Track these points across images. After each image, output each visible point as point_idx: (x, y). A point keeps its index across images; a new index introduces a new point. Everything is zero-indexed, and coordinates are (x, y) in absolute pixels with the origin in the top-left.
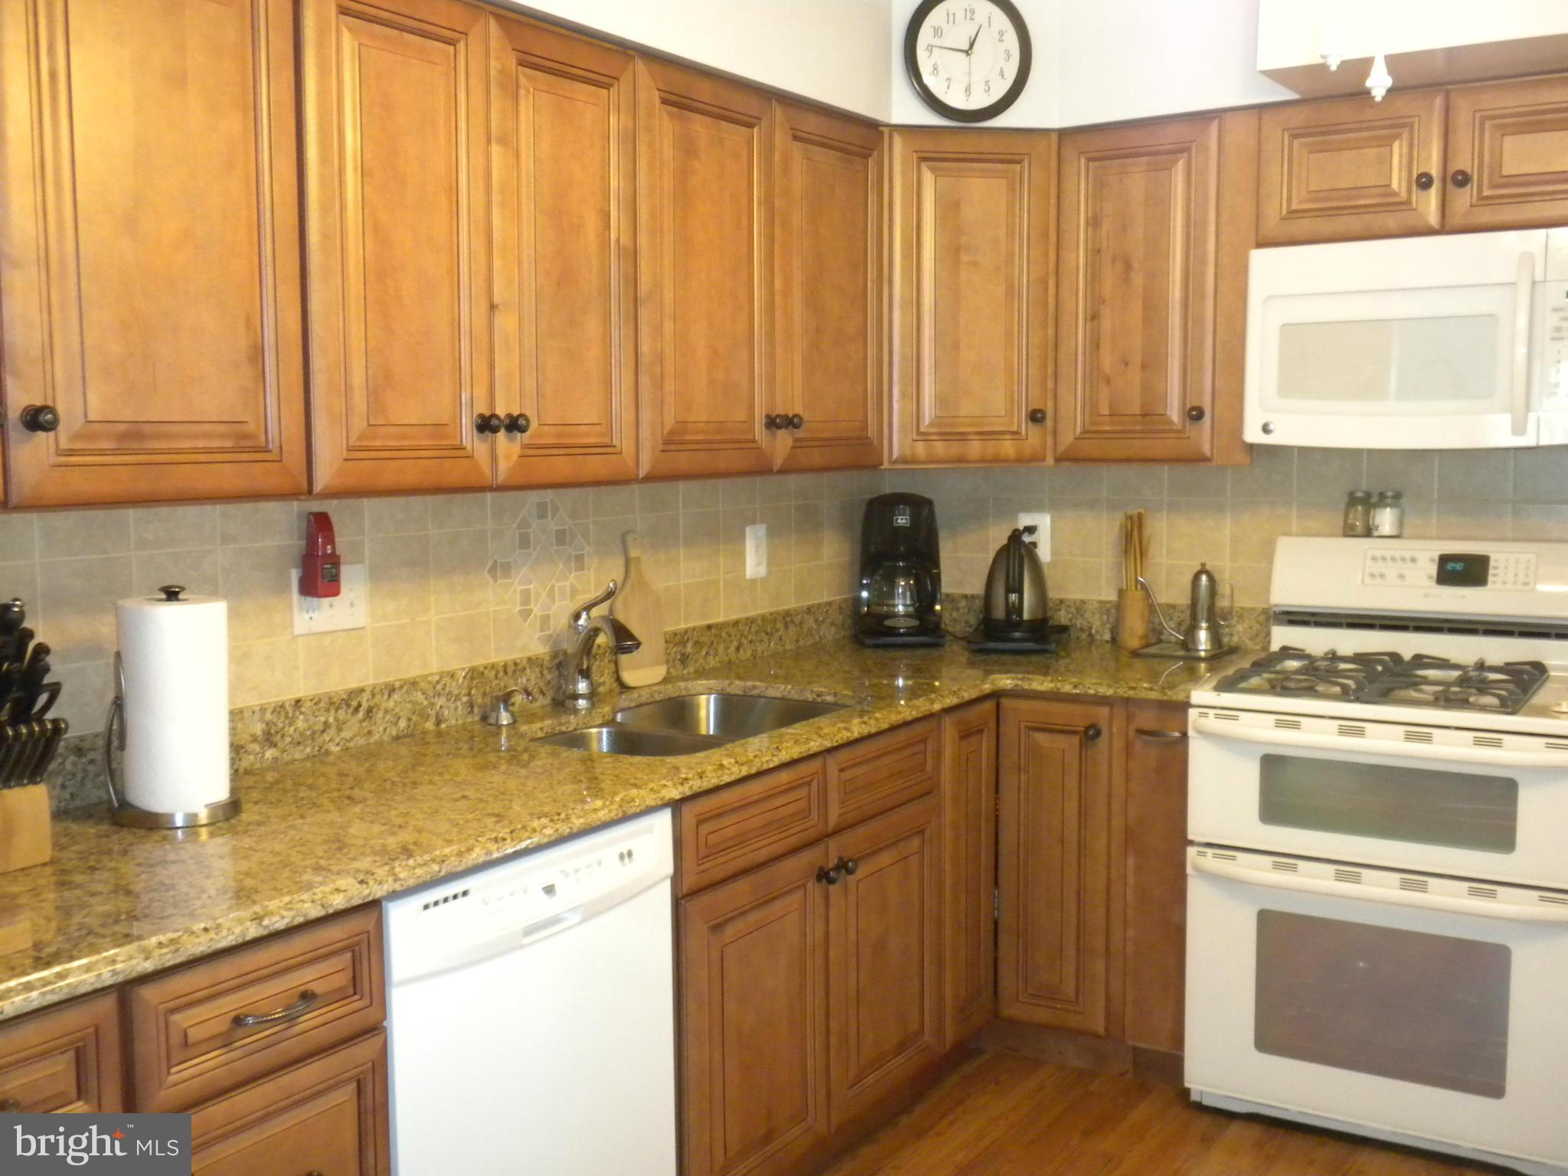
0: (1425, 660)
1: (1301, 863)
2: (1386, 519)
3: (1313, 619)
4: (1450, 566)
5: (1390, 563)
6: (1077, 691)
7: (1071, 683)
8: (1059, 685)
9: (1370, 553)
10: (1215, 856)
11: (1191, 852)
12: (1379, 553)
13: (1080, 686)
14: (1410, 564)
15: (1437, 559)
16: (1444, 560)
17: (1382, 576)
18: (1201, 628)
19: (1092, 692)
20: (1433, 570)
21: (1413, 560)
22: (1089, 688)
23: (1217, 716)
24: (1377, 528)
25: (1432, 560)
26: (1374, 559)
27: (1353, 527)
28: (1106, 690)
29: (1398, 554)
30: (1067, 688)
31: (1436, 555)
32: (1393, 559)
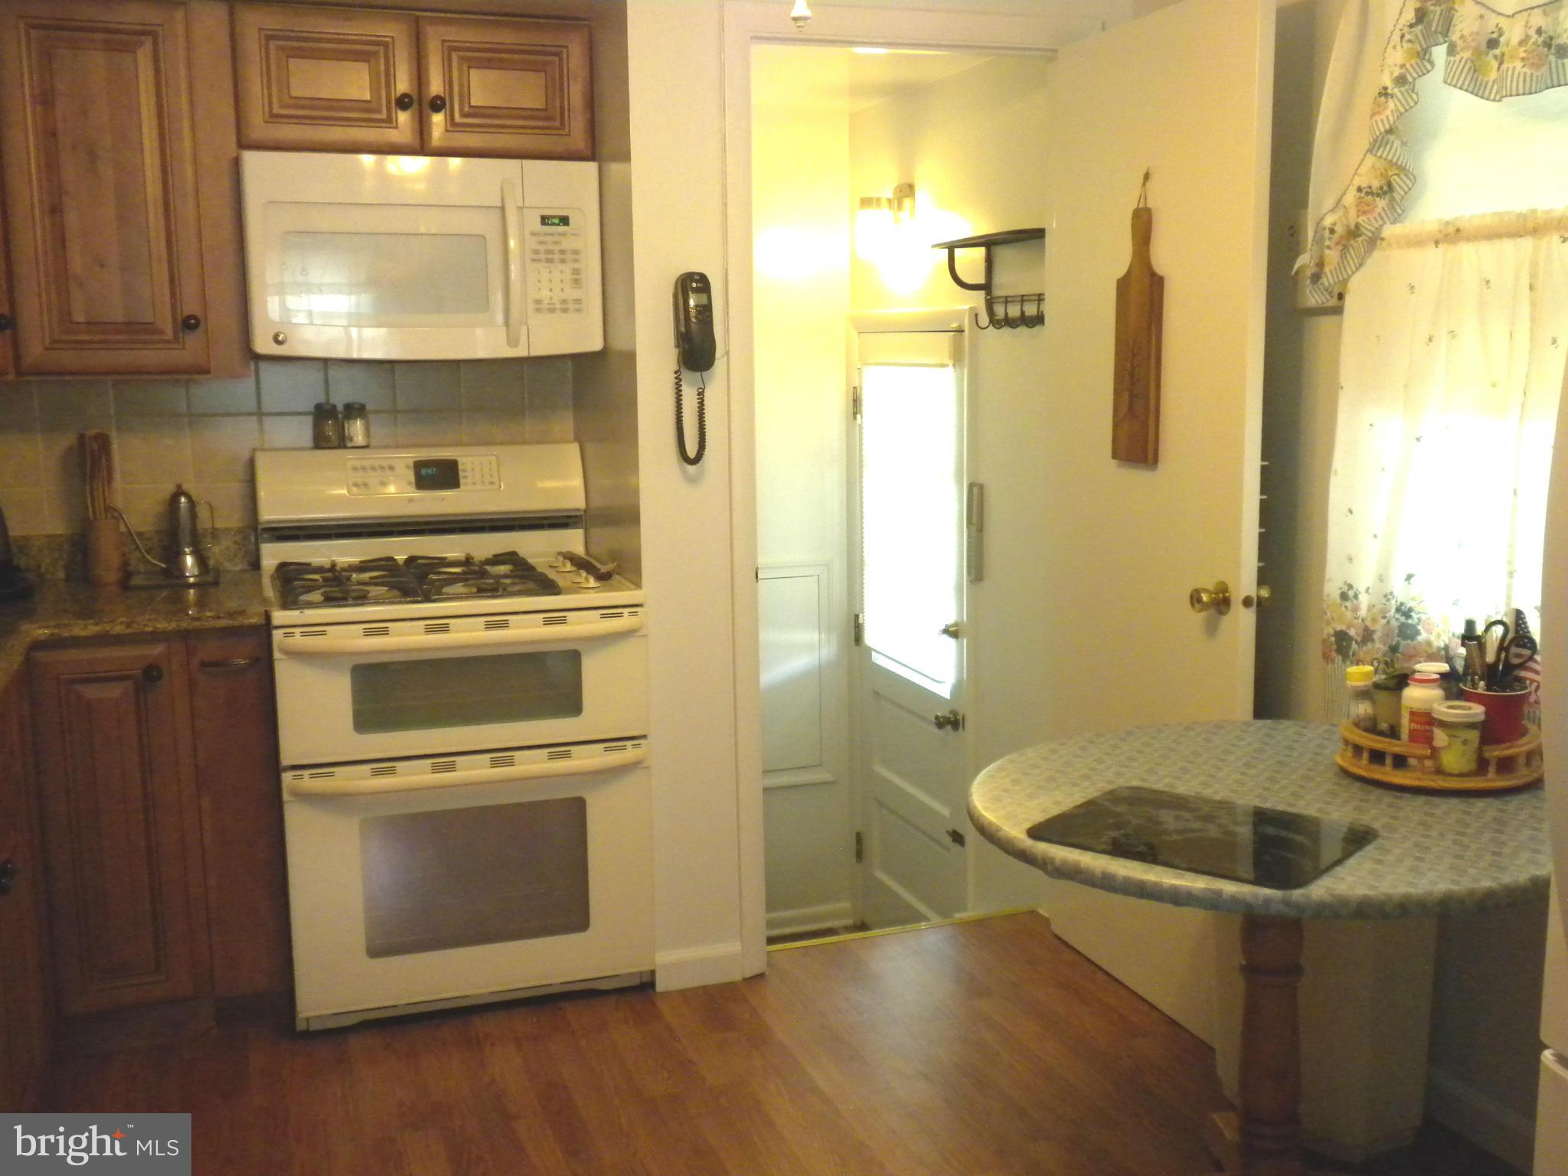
0: (420, 561)
1: (398, 765)
2: (357, 429)
3: (300, 533)
4: (424, 472)
5: (371, 473)
6: (128, 631)
7: (121, 623)
8: (108, 627)
9: (350, 464)
10: (312, 776)
11: (287, 777)
12: (358, 464)
13: (134, 625)
14: (389, 473)
15: (412, 465)
16: (419, 466)
17: (366, 485)
18: (185, 554)
19: (150, 629)
20: (411, 476)
21: (392, 468)
22: (145, 625)
23: (304, 634)
24: (351, 439)
25: (408, 467)
26: (355, 469)
27: (328, 439)
28: (167, 625)
29: (377, 464)
30: (118, 629)
31: (411, 462)
32: (373, 468)
